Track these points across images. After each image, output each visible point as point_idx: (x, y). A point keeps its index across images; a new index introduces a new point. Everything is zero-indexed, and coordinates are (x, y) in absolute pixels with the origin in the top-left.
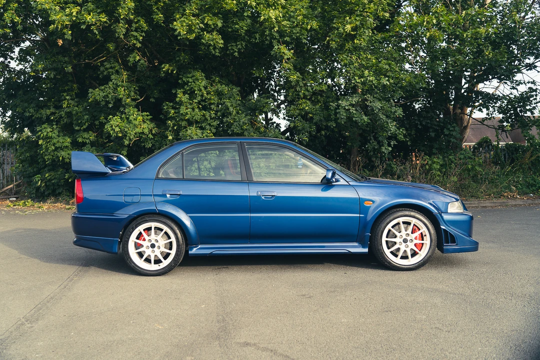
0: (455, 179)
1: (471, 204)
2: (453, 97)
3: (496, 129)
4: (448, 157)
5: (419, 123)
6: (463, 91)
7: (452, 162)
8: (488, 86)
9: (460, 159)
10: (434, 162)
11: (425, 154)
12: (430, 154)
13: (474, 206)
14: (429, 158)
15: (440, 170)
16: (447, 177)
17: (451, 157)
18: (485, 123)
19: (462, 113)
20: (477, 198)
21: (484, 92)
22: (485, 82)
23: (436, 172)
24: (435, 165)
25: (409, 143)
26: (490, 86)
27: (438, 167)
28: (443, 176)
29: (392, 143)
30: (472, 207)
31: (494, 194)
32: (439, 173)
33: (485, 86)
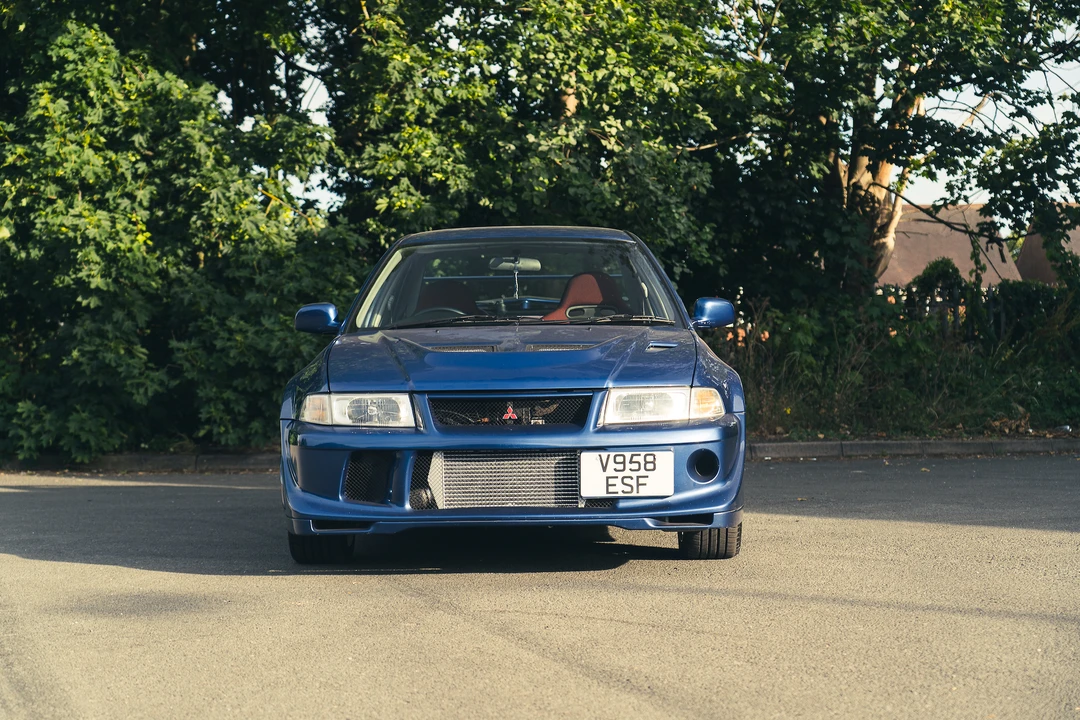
0: (857, 378)
1: (902, 446)
2: (850, 133)
3: (971, 234)
4: (836, 315)
5: (753, 210)
6: (877, 117)
7: (848, 327)
8: (948, 104)
9: (872, 319)
10: (798, 328)
11: (774, 304)
12: (786, 305)
13: (909, 452)
14: (781, 315)
15: (814, 352)
16: (836, 369)
17: (845, 313)
18: (942, 215)
19: (874, 184)
20: (918, 432)
21: (938, 122)
22: (942, 93)
23: (805, 356)
24: (800, 335)
25: (722, 271)
26: (956, 105)
27: (810, 341)
28: (824, 369)
29: (677, 270)
30: (905, 456)
31: (965, 423)
32: (810, 359)
33: (942, 104)
